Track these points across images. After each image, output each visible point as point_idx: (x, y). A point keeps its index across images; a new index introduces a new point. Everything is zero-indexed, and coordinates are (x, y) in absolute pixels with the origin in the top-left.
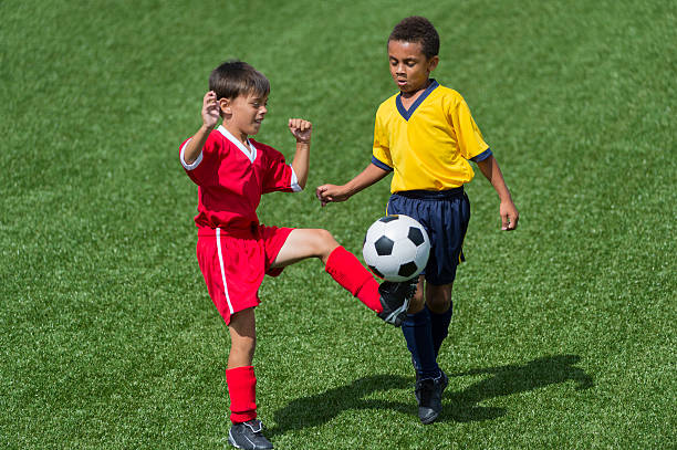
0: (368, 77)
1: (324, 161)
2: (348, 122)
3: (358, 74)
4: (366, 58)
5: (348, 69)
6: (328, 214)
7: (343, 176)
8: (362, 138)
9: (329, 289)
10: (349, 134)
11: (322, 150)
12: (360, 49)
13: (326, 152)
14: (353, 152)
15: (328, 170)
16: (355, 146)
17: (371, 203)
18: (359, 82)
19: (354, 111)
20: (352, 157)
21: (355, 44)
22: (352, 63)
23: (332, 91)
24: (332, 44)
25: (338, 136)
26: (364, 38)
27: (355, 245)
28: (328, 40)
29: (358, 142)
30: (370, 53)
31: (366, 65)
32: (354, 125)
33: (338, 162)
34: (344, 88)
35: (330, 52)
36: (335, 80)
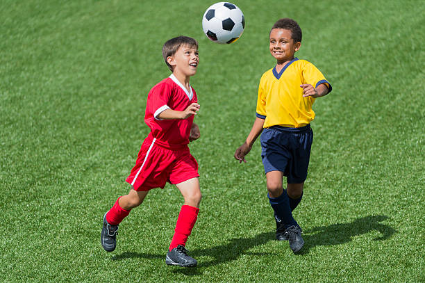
0: (374, 62)
1: (346, 118)
2: (361, 92)
3: (368, 59)
4: (373, 50)
5: (362, 57)
6: (348, 152)
7: (358, 127)
8: (371, 102)
9: (348, 202)
10: (362, 99)
11: (344, 110)
12: (370, 44)
13: (347, 111)
14: (365, 111)
15: (348, 123)
16: (366, 107)
17: (376, 145)
18: (369, 65)
19: (365, 84)
20: (363, 114)
21: (366, 40)
22: (364, 53)
23: (351, 71)
24: (351, 40)
25: (354, 101)
26: (372, 36)
27: (365, 174)
28: (349, 37)
29: (368, 105)
30: (376, 46)
31: (374, 54)
32: (365, 93)
33: (354, 118)
34: (359, 69)
35: (349, 45)
36: (352, 64)
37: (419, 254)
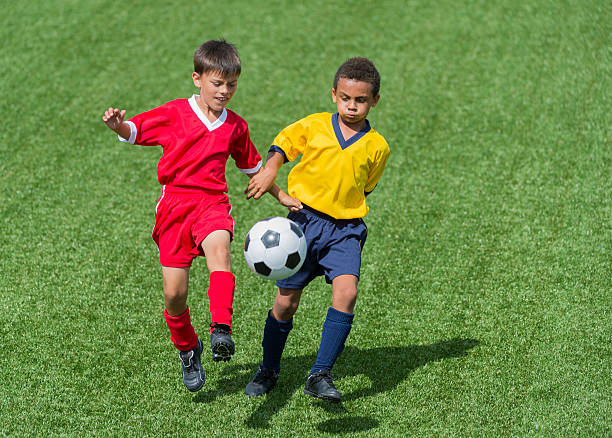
0: (43, 56)
1: (8, 128)
2: (27, 94)
3: (35, 53)
4: (42, 40)
5: (27, 50)
6: (11, 173)
7: (24, 140)
8: (40, 108)
9: (13, 237)
10: (29, 104)
11: (5, 117)
12: (37, 32)
13: (9, 119)
14: (32, 119)
15: (11, 135)
16: (33, 115)
17: (48, 164)
18: (36, 60)
19: (32, 85)
20: (31, 124)
21: (33, 28)
22: (30, 45)
23: (13, 68)
24: (13, 28)
25: (18, 106)
26: (40, 23)
27: (34, 200)
28: (10, 24)
29: (36, 112)
30: (45, 36)
31: (43, 46)
32: (32, 97)
33: (19, 128)
34: (23, 66)
35: (11, 35)
36: (15, 59)
37: (106, 304)
